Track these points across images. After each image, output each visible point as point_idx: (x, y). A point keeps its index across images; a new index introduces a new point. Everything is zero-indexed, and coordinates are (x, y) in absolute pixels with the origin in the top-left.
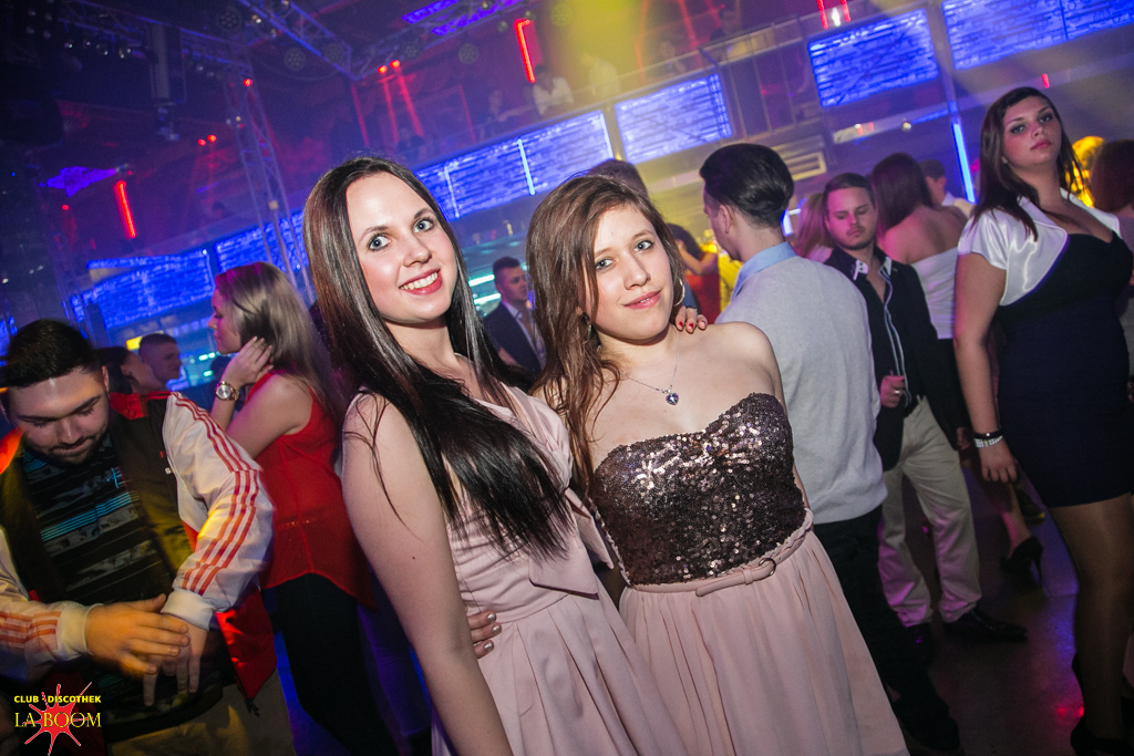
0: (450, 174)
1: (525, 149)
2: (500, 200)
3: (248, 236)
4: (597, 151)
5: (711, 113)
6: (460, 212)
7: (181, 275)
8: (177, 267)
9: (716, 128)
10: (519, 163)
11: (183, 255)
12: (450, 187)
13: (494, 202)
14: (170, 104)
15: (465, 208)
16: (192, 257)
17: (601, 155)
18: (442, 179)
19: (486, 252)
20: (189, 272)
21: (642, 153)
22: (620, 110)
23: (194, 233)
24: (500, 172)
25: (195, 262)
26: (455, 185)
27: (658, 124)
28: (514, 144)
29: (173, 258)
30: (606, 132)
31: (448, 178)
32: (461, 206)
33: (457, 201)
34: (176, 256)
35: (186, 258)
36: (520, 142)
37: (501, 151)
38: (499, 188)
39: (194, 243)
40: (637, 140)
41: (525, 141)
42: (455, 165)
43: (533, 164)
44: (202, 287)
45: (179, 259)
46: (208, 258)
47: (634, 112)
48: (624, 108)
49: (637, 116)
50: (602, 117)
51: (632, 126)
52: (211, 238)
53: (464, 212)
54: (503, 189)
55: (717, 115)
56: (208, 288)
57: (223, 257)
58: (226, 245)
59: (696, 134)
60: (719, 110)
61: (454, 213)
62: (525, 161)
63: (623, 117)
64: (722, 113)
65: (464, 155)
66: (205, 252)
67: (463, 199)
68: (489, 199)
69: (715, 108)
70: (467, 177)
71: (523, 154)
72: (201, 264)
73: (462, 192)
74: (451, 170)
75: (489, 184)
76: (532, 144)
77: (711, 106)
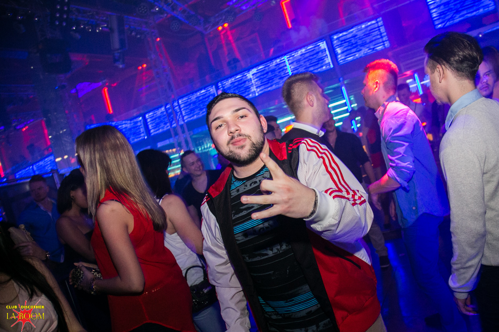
0: (253, 75)
1: (288, 60)
2: (277, 86)
3: (160, 110)
4: (323, 59)
5: (379, 37)
6: (258, 92)
7: (130, 129)
8: (128, 126)
9: (382, 44)
10: (285, 68)
11: (131, 120)
12: (253, 81)
13: (274, 87)
14: (119, 51)
15: (260, 91)
16: (135, 120)
17: (325, 61)
18: (249, 78)
19: (272, 111)
20: (134, 128)
21: (345, 59)
22: (333, 38)
23: (135, 110)
24: (277, 73)
25: (137, 122)
26: (255, 80)
27: (353, 44)
28: (282, 59)
29: (126, 122)
30: (327, 49)
31: (252, 77)
32: (258, 90)
33: (257, 88)
34: (128, 120)
35: (132, 122)
36: (285, 57)
37: (276, 62)
38: (276, 80)
39: (135, 115)
40: (342, 52)
41: (288, 56)
42: (254, 71)
43: (292, 68)
44: (140, 134)
45: (129, 122)
46: (142, 121)
47: (341, 39)
48: (335, 37)
49: (342, 41)
50: (325, 42)
51: (340, 46)
52: (142, 112)
53: (260, 93)
54: (278, 81)
55: (382, 37)
56: (142, 135)
57: (149, 120)
58: (150, 114)
59: (372, 47)
60: (383, 35)
61: (255, 93)
62: (288, 66)
63: (335, 42)
64: (385, 36)
65: (258, 65)
66: (141, 118)
67: (260, 86)
68: (271, 86)
69: (381, 34)
70: (261, 76)
71: (287, 63)
72: (139, 124)
73: (259, 83)
74: (253, 73)
75: (271, 79)
76: (291, 58)
77: (379, 33)
